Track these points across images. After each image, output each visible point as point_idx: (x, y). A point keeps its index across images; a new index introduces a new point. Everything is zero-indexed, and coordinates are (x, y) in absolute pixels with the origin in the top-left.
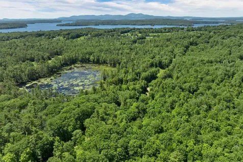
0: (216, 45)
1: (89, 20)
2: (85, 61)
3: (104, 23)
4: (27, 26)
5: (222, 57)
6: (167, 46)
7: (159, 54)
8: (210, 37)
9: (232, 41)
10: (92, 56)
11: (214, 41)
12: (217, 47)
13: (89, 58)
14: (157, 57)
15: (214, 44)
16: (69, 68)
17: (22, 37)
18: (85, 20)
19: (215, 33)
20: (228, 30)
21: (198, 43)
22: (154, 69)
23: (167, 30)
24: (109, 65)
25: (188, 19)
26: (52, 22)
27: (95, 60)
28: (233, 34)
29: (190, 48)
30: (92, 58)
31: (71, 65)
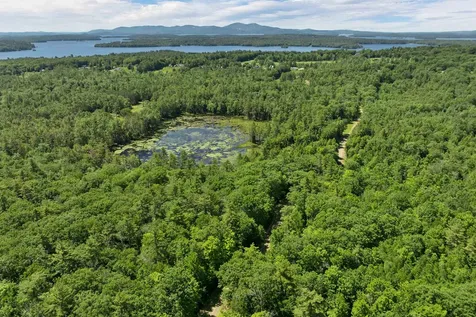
0: (426, 82)
1: (154, 36)
2: (199, 110)
3: (188, 41)
4: (33, 46)
5: (443, 102)
6: (342, 84)
7: (334, 97)
8: (412, 68)
9: (452, 75)
10: (210, 101)
11: (422, 75)
12: (428, 86)
13: (205, 106)
14: (332, 102)
15: (424, 79)
16: (174, 123)
17: (44, 67)
18: (147, 36)
19: (417, 60)
20: (439, 56)
21: (392, 77)
22: (339, 122)
23: (325, 56)
24: (246, 118)
25: (347, 35)
26: (81, 40)
27: (219, 108)
28: (450, 62)
29: (382, 88)
30: (210, 105)
31: (175, 118)
